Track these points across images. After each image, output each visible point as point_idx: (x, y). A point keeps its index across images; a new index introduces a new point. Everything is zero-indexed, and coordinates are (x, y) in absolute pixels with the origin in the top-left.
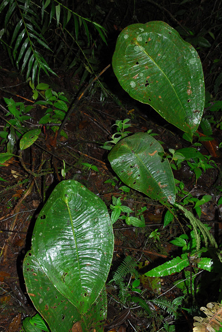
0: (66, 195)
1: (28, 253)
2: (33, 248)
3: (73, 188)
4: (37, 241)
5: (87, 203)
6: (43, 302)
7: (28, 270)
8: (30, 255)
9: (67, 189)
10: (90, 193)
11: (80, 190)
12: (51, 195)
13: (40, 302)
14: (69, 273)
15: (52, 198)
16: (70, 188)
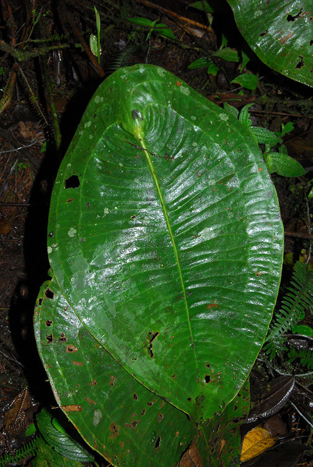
0: (134, 115)
1: (43, 290)
2: (56, 276)
3: (155, 93)
4: (64, 255)
5: (200, 133)
6: (102, 420)
7: (50, 339)
8: (50, 295)
9: (137, 94)
10: (204, 105)
11: (174, 96)
12: (87, 113)
13: (96, 422)
14: (162, 331)
15: (89, 124)
16: (145, 89)
